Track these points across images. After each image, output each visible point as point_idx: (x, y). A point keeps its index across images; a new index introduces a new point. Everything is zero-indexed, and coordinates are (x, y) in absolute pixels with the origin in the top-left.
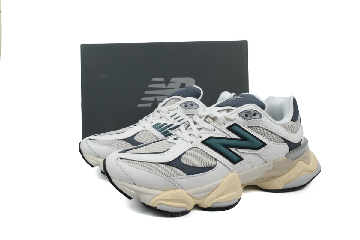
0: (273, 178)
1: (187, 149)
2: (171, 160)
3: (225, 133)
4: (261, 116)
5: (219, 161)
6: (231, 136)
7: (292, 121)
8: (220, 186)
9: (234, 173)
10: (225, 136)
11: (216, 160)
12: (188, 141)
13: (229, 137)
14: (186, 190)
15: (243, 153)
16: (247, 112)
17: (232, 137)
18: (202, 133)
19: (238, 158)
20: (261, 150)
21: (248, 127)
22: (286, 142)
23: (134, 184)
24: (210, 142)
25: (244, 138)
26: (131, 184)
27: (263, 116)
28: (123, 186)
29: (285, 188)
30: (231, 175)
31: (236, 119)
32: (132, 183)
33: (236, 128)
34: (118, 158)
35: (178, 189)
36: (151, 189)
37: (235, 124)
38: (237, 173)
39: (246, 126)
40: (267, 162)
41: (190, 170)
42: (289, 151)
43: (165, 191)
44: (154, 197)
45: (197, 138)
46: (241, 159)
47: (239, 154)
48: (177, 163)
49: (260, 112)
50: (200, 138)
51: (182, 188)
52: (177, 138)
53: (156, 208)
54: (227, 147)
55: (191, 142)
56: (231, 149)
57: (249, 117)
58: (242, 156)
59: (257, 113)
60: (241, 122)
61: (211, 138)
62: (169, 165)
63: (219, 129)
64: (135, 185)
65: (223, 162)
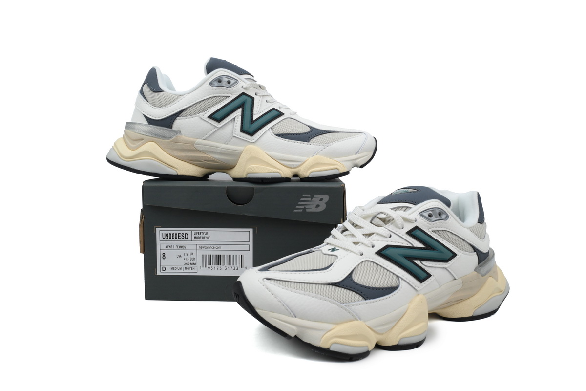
0: (460, 300)
1: (357, 264)
2: (341, 279)
3: (404, 239)
4: (447, 217)
5: (402, 279)
6: (413, 244)
7: (479, 224)
8: (406, 314)
9: (421, 296)
10: (405, 244)
11: (398, 277)
12: (357, 252)
13: (411, 246)
14: (365, 321)
15: (429, 267)
16: (431, 211)
17: (415, 246)
18: (374, 241)
19: (425, 275)
20: (451, 262)
21: (432, 231)
22: (475, 251)
23: (294, 316)
24: (388, 252)
25: (429, 246)
26: (289, 316)
27: (450, 216)
28: (277, 320)
29: (474, 315)
30: (418, 299)
31: (418, 220)
32: (292, 314)
33: (418, 233)
34: (263, 279)
35: (356, 320)
36: (318, 321)
37: (417, 228)
38: (424, 295)
39: (431, 230)
40: (455, 279)
41: (369, 293)
42: (479, 264)
43: (337, 324)
44: (325, 334)
45: (369, 247)
46: (429, 275)
47: (426, 269)
48: (348, 283)
49: (445, 210)
50: (373, 247)
51: (360, 319)
52: (335, 248)
53: (328, 349)
54: (411, 258)
55: (360, 253)
56: (416, 261)
57: (433, 218)
58: (429, 270)
59: (443, 213)
60: (423, 224)
61: (387, 247)
62: (339, 286)
63: (397, 235)
64: (296, 317)
65: (407, 280)
